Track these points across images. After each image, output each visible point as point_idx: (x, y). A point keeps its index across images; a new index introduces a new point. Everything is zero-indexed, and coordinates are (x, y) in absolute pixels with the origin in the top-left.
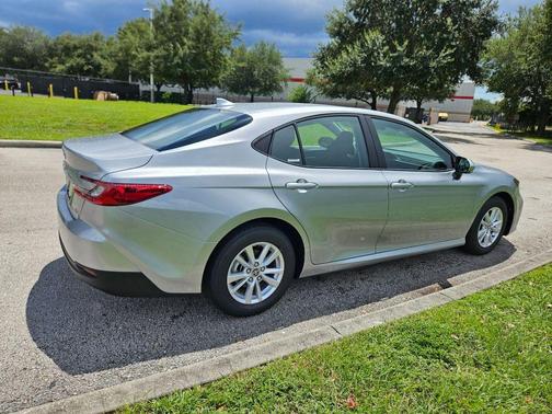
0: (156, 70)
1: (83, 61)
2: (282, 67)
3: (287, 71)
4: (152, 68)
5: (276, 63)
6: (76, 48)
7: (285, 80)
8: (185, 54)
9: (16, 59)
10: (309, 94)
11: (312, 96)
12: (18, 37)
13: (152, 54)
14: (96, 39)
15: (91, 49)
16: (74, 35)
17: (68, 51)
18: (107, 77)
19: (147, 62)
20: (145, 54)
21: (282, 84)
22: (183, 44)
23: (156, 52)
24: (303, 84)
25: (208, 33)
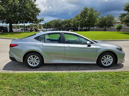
0: (80, 24)
1: (68, 24)
2: (114, 20)
3: (116, 21)
4: (79, 24)
5: (113, 19)
6: (67, 22)
7: (115, 23)
8: (86, 20)
9: (57, 25)
10: (122, 26)
11: (123, 27)
12: (58, 21)
13: (79, 21)
14: (71, 19)
15: (70, 21)
16: (67, 19)
17: (66, 22)
18: (72, 27)
19: (78, 23)
20: (78, 21)
21: (114, 24)
22: (86, 18)
23: (80, 21)
24: (120, 24)
25: (92, 15)
